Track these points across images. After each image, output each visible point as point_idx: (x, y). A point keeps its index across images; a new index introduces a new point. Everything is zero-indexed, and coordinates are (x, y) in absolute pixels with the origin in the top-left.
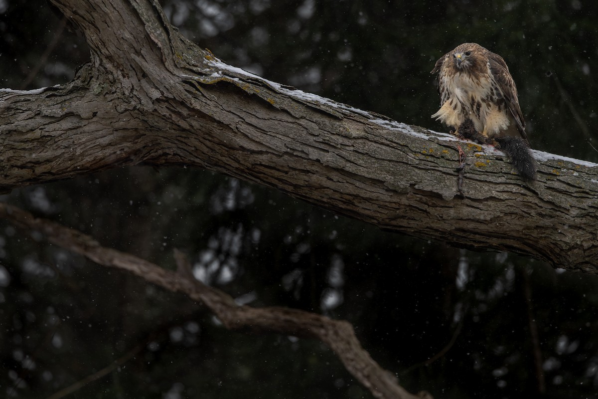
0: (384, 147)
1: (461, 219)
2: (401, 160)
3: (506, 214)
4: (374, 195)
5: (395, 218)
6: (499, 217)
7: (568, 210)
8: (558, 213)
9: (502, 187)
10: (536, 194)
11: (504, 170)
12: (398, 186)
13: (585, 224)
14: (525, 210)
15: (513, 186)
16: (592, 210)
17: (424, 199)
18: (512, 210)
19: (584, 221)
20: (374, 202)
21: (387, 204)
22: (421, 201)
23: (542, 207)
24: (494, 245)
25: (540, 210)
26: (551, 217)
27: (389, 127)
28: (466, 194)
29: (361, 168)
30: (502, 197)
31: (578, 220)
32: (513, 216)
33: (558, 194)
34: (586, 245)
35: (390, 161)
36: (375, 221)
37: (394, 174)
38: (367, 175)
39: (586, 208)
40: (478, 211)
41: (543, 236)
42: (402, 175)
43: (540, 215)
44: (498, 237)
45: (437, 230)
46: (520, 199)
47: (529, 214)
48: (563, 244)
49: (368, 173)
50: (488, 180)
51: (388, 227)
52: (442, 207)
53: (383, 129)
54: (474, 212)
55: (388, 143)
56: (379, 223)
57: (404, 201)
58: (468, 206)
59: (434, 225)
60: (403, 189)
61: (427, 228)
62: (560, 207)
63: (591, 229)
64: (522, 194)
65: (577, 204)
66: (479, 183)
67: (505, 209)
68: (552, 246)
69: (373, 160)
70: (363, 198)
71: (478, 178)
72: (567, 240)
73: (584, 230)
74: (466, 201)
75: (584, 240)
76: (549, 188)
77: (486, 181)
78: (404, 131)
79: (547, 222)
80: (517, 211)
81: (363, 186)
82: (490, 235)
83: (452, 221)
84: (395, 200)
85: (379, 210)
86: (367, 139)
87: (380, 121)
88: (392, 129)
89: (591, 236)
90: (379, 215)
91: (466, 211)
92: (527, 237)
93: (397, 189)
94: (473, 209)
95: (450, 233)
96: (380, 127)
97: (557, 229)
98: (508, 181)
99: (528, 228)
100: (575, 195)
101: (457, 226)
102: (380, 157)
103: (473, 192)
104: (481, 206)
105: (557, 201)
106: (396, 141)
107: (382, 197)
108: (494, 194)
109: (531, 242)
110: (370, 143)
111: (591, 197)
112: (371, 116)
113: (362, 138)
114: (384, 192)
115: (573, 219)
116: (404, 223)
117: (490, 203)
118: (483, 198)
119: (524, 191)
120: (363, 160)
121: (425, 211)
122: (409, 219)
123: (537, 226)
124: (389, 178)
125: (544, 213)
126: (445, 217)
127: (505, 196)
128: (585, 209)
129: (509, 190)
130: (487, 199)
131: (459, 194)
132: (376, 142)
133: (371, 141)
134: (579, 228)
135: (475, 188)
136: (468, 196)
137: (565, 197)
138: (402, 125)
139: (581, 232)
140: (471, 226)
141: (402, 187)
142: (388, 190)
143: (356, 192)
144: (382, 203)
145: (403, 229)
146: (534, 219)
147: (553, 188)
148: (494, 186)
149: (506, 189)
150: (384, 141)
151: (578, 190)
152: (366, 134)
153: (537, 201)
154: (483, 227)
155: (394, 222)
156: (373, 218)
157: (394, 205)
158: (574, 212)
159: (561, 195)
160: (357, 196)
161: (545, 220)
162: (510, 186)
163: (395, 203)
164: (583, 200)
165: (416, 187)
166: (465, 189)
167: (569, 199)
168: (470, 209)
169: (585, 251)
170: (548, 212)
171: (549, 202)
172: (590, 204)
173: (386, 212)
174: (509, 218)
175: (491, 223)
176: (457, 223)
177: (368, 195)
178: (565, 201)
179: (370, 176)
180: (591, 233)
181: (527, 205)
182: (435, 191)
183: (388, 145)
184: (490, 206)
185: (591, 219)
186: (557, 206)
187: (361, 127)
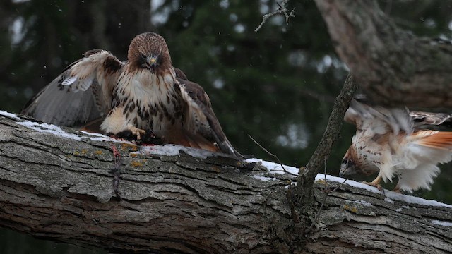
0: (34, 150)
1: (119, 223)
2: (52, 162)
3: (166, 215)
4: (26, 201)
5: (50, 224)
6: (158, 218)
7: (231, 208)
8: (220, 212)
9: (160, 187)
10: (197, 193)
11: (162, 169)
12: (51, 190)
13: (249, 222)
14: (186, 210)
15: (171, 185)
16: (255, 207)
17: (79, 202)
18: (172, 210)
19: (248, 219)
20: (25, 208)
21: (39, 210)
22: (75, 205)
23: (202, 206)
24: (155, 248)
25: (201, 209)
26: (213, 216)
27: (38, 129)
28: (122, 196)
29: (11, 173)
30: (161, 198)
31: (242, 219)
32: (174, 217)
33: (219, 192)
34: (251, 244)
35: (40, 164)
36: (28, 229)
37: (45, 178)
38: (17, 181)
39: (250, 205)
40: (136, 213)
41: (206, 236)
42: (54, 178)
43: (202, 214)
44: (158, 240)
45: (95, 236)
46: (180, 198)
47: (190, 214)
48: (227, 245)
49: (18, 177)
50: (145, 180)
51: (42, 235)
52: (98, 210)
53: (31, 131)
54: (131, 214)
55: (39, 145)
56: (32, 231)
57: (58, 205)
58: (125, 208)
59: (91, 230)
60: (55, 193)
61: (83, 233)
62: (222, 205)
63: (256, 228)
64: (182, 194)
65: (239, 202)
66: (136, 184)
67: (164, 210)
68: (216, 247)
69: (23, 164)
70: (14, 205)
71: (135, 179)
72: (230, 239)
73: (248, 228)
74: (124, 203)
75: (249, 239)
76: (209, 186)
77: (143, 182)
78: (55, 133)
79: (209, 222)
80: (177, 211)
81: (13, 191)
82: (148, 238)
83: (110, 225)
84: (48, 204)
85: (32, 216)
86: (15, 142)
87: (28, 124)
88: (42, 131)
89: (255, 234)
90: (31, 222)
91: (123, 214)
92: (189, 238)
93: (49, 193)
94: (131, 212)
95: (108, 238)
96: (28, 129)
97: (219, 229)
98: (166, 180)
99: (190, 229)
100: (237, 192)
101: (115, 230)
102: (30, 160)
103: (130, 193)
104: (139, 208)
105: (218, 199)
106: (46, 143)
107: (34, 203)
108: (153, 194)
109: (193, 244)
110: (19, 146)
111: (254, 193)
112: (19, 119)
113: (10, 141)
114: (35, 197)
115: (236, 218)
116: (58, 229)
117: (148, 204)
118: (140, 199)
119: (183, 190)
120: (12, 164)
121: (80, 216)
122: (64, 224)
123: (199, 227)
124: (41, 182)
125: (205, 212)
126: (101, 221)
127: (163, 196)
128: (249, 207)
129: (168, 189)
130: (144, 200)
131: (115, 195)
132: (24, 145)
133: (20, 144)
134: (244, 227)
135: (132, 189)
136: (125, 197)
137: (227, 194)
138: (52, 126)
139: (245, 231)
140: (129, 229)
141: (54, 190)
142: (40, 195)
143: (6, 198)
144: (34, 209)
145: (58, 236)
146: (196, 219)
147: (214, 186)
148: (152, 186)
149: (164, 189)
150: (34, 144)
151: (240, 187)
152: (15, 137)
153: (197, 200)
154: (142, 230)
155: (48, 229)
156: (26, 225)
157: (47, 211)
158: (237, 210)
159: (222, 193)
160: (7, 203)
161: (207, 220)
162: (168, 185)
163: (47, 208)
164: (245, 197)
165: (70, 190)
166: (121, 190)
167: (231, 197)
168: (127, 211)
169: (250, 250)
170: (209, 211)
171: (210, 201)
172: (254, 201)
173: (39, 218)
174: (168, 219)
175: (150, 225)
176: (114, 227)
177: (19, 201)
178: (226, 199)
179: (20, 181)
180: (256, 231)
181: (188, 204)
182: (90, 194)
183: (37, 148)
184: (148, 207)
185: (256, 216)
186: (219, 205)
187: (8, 129)
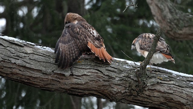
0: (41, 57)
1: (73, 84)
2: (48, 61)
3: (90, 81)
4: (38, 76)
5: (47, 85)
6: (88, 82)
7: (115, 78)
8: (111, 80)
9: (88, 70)
10: (102, 72)
11: (89, 64)
12: (47, 72)
13: (122, 83)
14: (98, 79)
15: (92, 70)
16: (124, 78)
17: (58, 76)
18: (93, 79)
19: (121, 82)
20: (38, 79)
21: (43, 79)
22: (56, 77)
23: (104, 78)
24: (87, 93)
25: (104, 79)
26: (108, 81)
27: (43, 49)
28: (74, 74)
29: (32, 65)
30: (88, 74)
31: (119, 82)
32: (93, 82)
33: (110, 72)
34: (123, 92)
35: (43, 62)
36: (39, 86)
37: (45, 67)
38: (35, 68)
39: (122, 77)
40: (79, 80)
41: (105, 89)
42: (49, 67)
43: (104, 81)
44: (88, 90)
45: (64, 89)
46: (96, 74)
47: (99, 80)
48: (114, 92)
49: (35, 67)
50: (83, 68)
51: (44, 89)
52: (65, 79)
53: (40, 49)
54: (78, 81)
55: (43, 55)
56: (41, 87)
57: (50, 77)
58: (75, 78)
59: (62, 87)
60: (49, 73)
61: (60, 88)
62: (112, 77)
63: (124, 85)
64: (96, 73)
65: (118, 76)
66: (79, 69)
67: (90, 79)
68: (109, 93)
69: (37, 62)
70: (34, 77)
71: (79, 67)
72: (115, 90)
73: (121, 86)
74: (75, 77)
75: (122, 90)
76: (107, 70)
77: (82, 68)
78: (49, 50)
79: (107, 83)
80: (95, 79)
81: (33, 72)
82: (84, 90)
83: (69, 85)
84: (46, 77)
85: (40, 82)
86: (34, 54)
87: (39, 47)
88: (44, 49)
89: (124, 88)
90: (40, 84)
91: (74, 81)
92: (99, 90)
93: (47, 73)
94: (77, 80)
95: (69, 90)
96: (39, 49)
97: (111, 86)
98: (91, 68)
99: (99, 86)
100: (117, 72)
101: (71, 87)
102: (40, 61)
103: (77, 73)
104: (80, 78)
105: (110, 75)
106: (46, 54)
107: (41, 76)
108: (86, 73)
109: (101, 92)
110: (35, 55)
111: (123, 72)
112: (35, 45)
113: (32, 53)
114: (42, 74)
115: (117, 82)
116: (50, 86)
117: (84, 77)
118: (81, 75)
119: (97, 71)
120: (33, 62)
121: (59, 81)
122: (52, 85)
123: (103, 85)
124: (44, 69)
125: (105, 80)
126: (66, 83)
127: (89, 74)
128: (121, 78)
129: (91, 71)
130: (82, 75)
131: (71, 74)
132: (37, 55)
133: (36, 55)
134: (120, 85)
135: (78, 71)
136: (75, 74)
137: (113, 73)
138: (48, 48)
139: (120, 87)
140: (77, 86)
141: (49, 72)
142: (43, 74)
143: (31, 75)
144: (41, 79)
145: (50, 89)
146: (102, 83)
147: (109, 70)
148: (85, 70)
149: (90, 71)
150: (41, 54)
151: (118, 70)
152: (34, 52)
153: (102, 75)
154: (81, 87)
155: (46, 86)
156: (38, 85)
157: (46, 80)
158: (117, 79)
159: (112, 72)
160: (31, 77)
161: (106, 83)
162: (91, 70)
163: (46, 78)
164: (120, 74)
165: (54, 72)
166: (74, 72)
167: (115, 74)
168: (76, 80)
169: (122, 94)
170: (107, 79)
171: (107, 75)
172: (123, 75)
173: (43, 82)
174: (92, 82)
175: (85, 85)
176: (71, 85)
177: (35, 76)
178: (113, 75)
179: (36, 68)
180: (124, 87)
181: (99, 77)
182: (62, 73)
183: (42, 56)
184: (84, 78)
185: (124, 81)
186: (110, 77)
187: (31, 49)
